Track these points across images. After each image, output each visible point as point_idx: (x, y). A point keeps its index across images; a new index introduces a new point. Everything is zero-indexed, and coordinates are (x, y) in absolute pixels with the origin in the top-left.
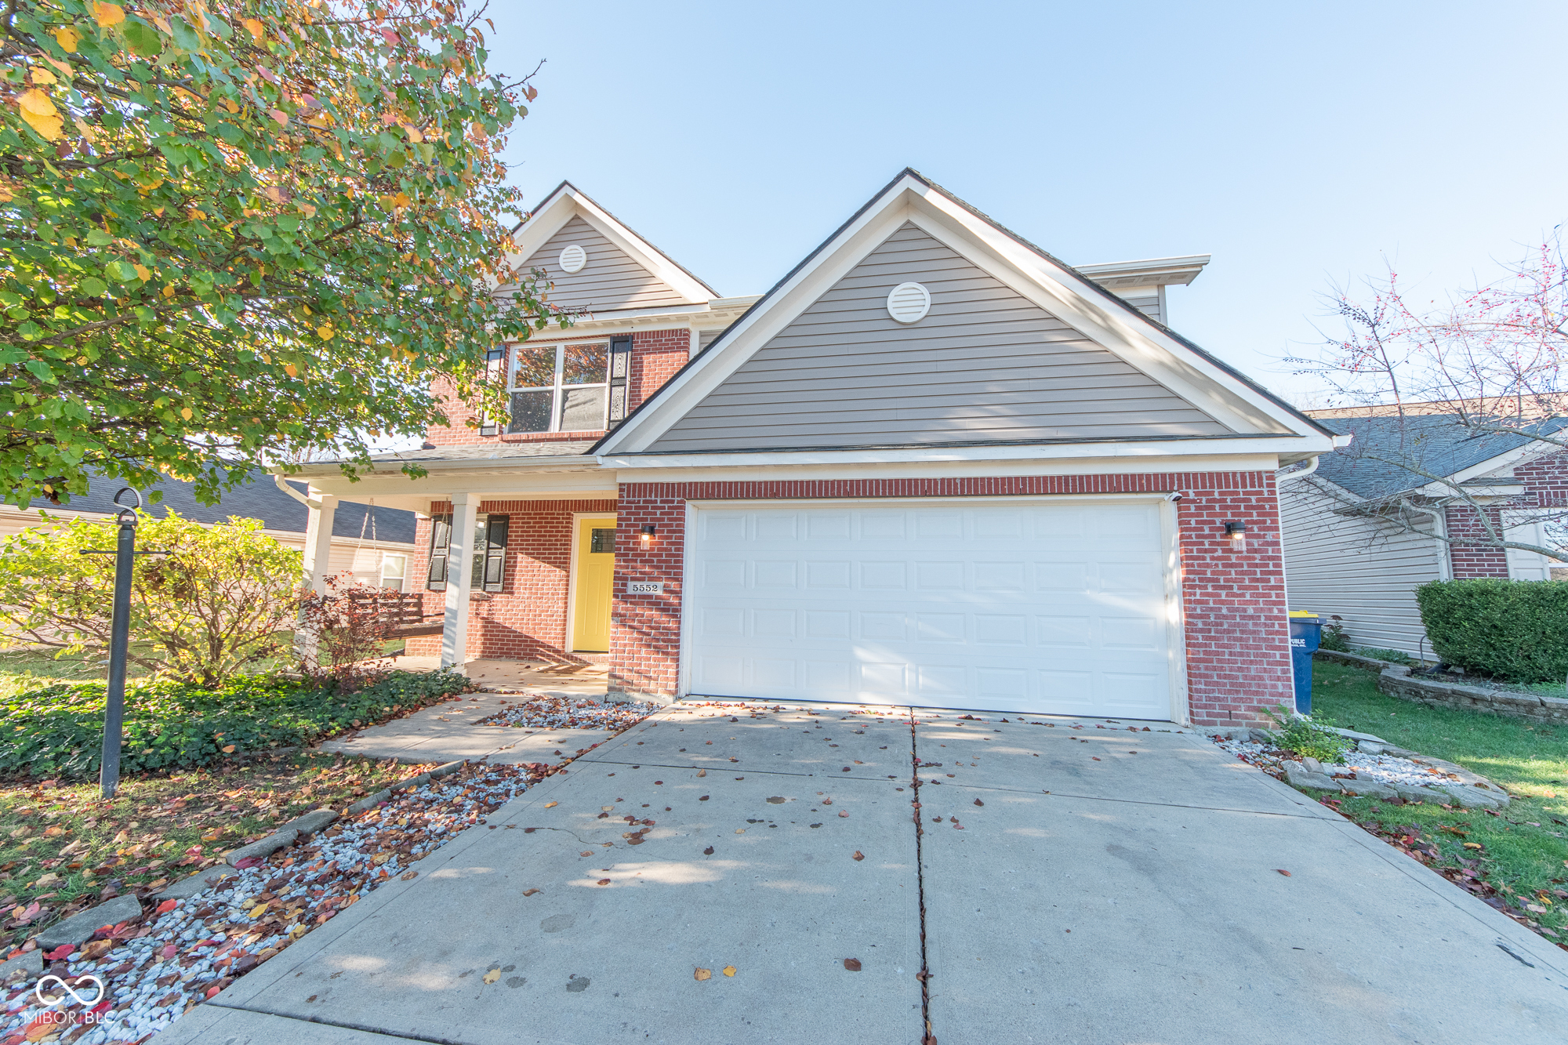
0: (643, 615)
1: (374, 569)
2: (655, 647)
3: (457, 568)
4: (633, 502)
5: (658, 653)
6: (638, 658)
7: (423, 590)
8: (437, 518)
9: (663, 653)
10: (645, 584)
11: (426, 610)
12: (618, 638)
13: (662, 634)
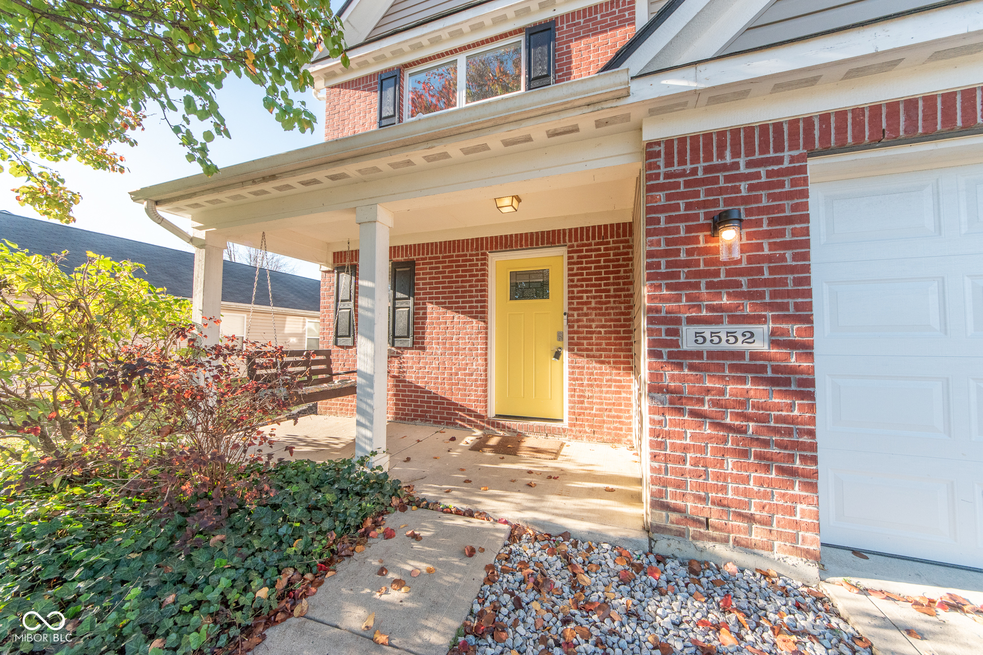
0: (722, 392)
1: (300, 331)
2: (759, 456)
3: (369, 314)
4: (683, 174)
5: (768, 469)
6: (717, 477)
7: (331, 346)
8: (340, 269)
9: (781, 470)
10: (722, 330)
11: (336, 367)
12: (669, 434)
13: (776, 431)
